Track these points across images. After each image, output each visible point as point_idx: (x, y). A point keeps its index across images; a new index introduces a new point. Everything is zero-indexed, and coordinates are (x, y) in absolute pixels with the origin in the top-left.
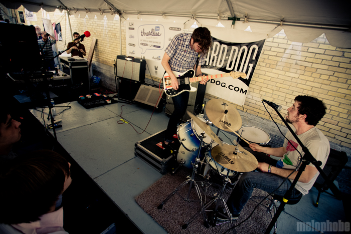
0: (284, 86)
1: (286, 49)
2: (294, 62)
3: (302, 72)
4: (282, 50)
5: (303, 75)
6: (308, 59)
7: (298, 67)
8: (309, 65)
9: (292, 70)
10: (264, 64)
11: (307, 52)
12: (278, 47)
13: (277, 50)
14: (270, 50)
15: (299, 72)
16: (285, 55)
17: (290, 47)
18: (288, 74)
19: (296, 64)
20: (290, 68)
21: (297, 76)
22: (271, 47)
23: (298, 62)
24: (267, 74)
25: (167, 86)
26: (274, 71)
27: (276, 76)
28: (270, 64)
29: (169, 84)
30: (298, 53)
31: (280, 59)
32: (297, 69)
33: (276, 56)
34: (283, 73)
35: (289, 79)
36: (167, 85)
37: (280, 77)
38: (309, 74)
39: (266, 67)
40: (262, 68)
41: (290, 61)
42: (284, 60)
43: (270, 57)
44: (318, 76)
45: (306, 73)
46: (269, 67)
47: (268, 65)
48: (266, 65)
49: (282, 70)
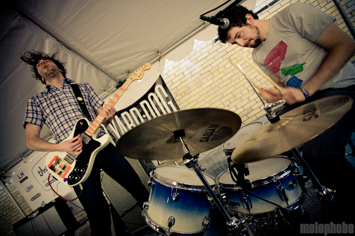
0: (211, 97)
1: (183, 73)
2: (198, 75)
3: (211, 76)
4: (182, 76)
5: (214, 77)
6: (205, 66)
7: (205, 76)
8: (210, 68)
9: (203, 81)
10: (180, 97)
11: (198, 62)
12: (176, 77)
13: (178, 78)
14: (173, 83)
15: (209, 78)
16: (187, 77)
17: (185, 69)
18: (204, 86)
19: (201, 75)
20: (200, 81)
21: (211, 82)
22: (171, 80)
23: (201, 73)
24: (190, 101)
25: (63, 173)
26: (192, 94)
27: (198, 96)
28: (184, 92)
29: (63, 169)
30: (193, 68)
31: (187, 83)
32: (206, 77)
33: (181, 83)
34: (200, 89)
35: (209, 88)
36: (60, 173)
37: (201, 93)
38: (217, 73)
39: (183, 97)
40: (181, 101)
41: (195, 77)
42: (190, 80)
43: (179, 88)
44: (224, 69)
45: (215, 74)
46: (186, 95)
47: (183, 95)
48: (182, 95)
49: (197, 88)
